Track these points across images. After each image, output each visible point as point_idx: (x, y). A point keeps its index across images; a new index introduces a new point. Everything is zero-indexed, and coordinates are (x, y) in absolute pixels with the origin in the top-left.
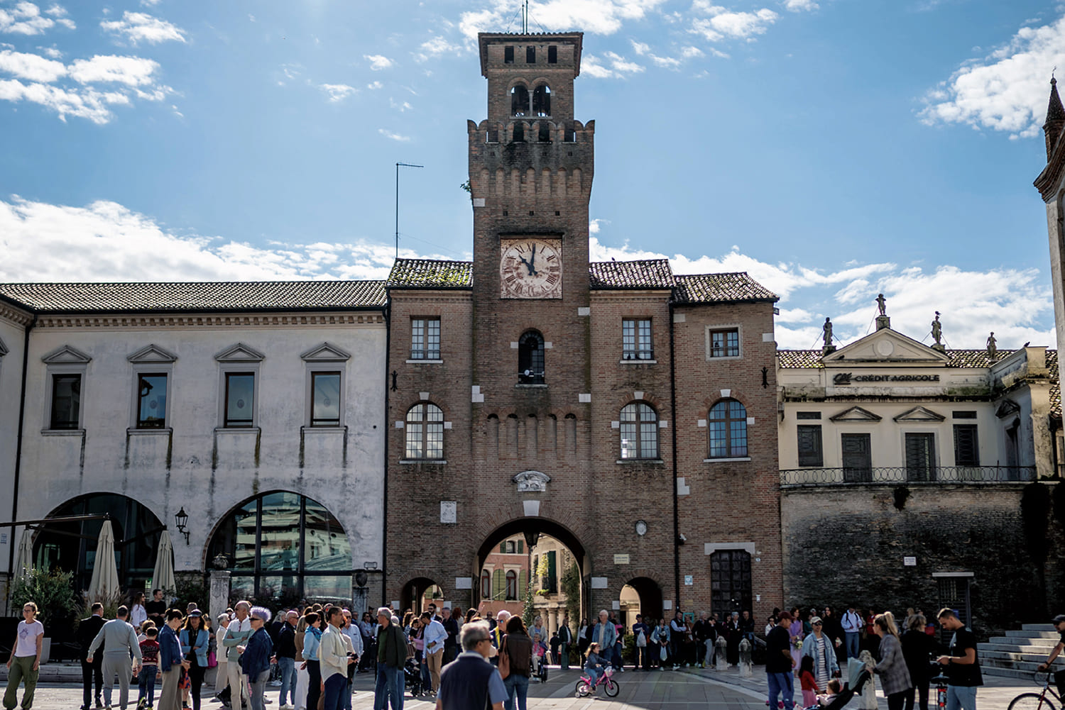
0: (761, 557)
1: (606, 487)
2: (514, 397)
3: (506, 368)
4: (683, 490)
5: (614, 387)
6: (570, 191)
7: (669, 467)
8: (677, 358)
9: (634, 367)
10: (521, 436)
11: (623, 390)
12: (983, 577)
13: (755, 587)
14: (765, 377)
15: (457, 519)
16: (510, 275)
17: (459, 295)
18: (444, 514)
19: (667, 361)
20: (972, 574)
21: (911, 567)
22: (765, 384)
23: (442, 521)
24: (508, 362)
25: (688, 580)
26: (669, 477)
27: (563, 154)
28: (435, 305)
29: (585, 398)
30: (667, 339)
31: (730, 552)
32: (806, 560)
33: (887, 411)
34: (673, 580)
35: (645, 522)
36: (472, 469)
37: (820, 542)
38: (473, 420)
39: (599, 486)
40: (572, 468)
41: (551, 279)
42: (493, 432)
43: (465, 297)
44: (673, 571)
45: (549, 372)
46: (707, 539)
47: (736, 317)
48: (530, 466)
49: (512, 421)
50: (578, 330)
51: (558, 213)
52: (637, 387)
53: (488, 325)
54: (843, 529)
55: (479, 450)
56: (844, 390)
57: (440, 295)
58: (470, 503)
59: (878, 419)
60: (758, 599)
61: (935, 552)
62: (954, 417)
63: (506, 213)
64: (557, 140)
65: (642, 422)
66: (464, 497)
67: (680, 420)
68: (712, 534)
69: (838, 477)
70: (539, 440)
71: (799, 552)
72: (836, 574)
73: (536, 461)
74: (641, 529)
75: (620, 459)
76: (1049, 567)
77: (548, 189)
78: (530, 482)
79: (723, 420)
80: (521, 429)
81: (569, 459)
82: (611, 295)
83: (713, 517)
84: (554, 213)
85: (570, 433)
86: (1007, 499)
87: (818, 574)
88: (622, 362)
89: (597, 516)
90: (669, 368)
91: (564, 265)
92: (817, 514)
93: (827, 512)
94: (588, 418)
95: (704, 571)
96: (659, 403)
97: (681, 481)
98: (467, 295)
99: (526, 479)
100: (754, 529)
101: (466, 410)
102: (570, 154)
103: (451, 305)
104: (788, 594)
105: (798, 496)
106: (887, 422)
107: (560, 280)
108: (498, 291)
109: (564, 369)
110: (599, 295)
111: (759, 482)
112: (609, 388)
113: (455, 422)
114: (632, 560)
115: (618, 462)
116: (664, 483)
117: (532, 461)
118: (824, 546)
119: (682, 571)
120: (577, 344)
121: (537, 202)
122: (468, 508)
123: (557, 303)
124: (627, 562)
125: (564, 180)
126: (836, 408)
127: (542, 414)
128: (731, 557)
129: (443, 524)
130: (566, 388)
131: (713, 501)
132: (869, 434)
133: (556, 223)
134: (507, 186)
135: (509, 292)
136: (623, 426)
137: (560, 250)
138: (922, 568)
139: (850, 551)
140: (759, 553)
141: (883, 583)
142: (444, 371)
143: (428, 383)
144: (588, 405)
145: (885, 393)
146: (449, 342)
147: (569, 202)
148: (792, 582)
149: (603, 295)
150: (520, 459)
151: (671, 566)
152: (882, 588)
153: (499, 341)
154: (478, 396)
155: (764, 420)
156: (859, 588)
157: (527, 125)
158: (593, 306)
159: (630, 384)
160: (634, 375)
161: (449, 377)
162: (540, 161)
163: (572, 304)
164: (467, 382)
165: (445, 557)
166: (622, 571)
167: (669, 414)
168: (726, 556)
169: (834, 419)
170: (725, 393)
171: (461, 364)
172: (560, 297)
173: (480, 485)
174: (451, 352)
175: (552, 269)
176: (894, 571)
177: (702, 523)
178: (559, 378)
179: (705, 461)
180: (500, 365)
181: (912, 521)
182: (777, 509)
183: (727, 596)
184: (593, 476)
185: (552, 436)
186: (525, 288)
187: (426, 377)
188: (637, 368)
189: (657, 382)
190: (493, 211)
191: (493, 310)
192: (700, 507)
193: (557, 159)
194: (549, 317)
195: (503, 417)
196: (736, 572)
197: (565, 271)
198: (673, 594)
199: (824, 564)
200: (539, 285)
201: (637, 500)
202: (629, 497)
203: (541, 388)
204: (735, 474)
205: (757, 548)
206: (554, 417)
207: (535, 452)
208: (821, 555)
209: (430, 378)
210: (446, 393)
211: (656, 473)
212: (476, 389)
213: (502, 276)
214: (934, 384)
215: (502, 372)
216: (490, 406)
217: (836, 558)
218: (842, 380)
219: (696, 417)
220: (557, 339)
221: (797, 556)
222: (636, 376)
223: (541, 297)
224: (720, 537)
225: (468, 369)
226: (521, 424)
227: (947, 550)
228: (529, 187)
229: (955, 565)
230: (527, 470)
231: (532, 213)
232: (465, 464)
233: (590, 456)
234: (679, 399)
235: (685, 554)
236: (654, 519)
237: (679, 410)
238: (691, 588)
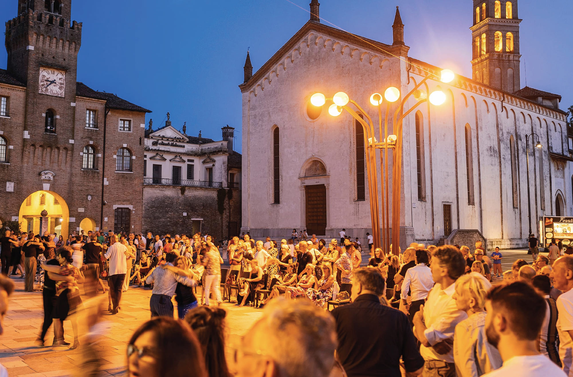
0: (135, 211)
1: (77, 179)
2: (42, 138)
3: (40, 125)
4: (106, 183)
5: (82, 138)
6: (70, 51)
7: (101, 173)
8: (107, 129)
9: (90, 131)
10: (44, 155)
11: (85, 140)
12: (206, 220)
13: (132, 222)
14: (140, 141)
15: (14, 190)
16: (43, 83)
17: (20, 88)
18: (8, 187)
19: (103, 130)
20: (202, 219)
21: (185, 216)
22: (140, 143)
23: (7, 191)
24: (41, 122)
25: (106, 219)
26: (101, 177)
27: (69, 34)
28: (8, 91)
29: (71, 141)
30: (103, 121)
31: (122, 208)
32: (150, 212)
33: (168, 157)
34: (100, 219)
35: (91, 195)
36: (22, 168)
37: (156, 206)
38: (24, 146)
39: (74, 179)
40: (64, 171)
41: (60, 88)
42: (31, 152)
43: (22, 90)
44: (100, 215)
45: (58, 128)
46: (114, 203)
47: (131, 116)
48: (47, 169)
49: (40, 149)
50: (70, 112)
51: (64, 60)
52: (91, 139)
53: (33, 104)
54: (164, 202)
55: (25, 160)
56: (155, 147)
57: (11, 87)
58: (20, 183)
59: (165, 160)
60: (133, 227)
61: (192, 211)
62: (188, 161)
63: (43, 55)
64: (67, 27)
65: (90, 154)
66: (18, 180)
67: (106, 154)
68: (116, 201)
69: (151, 181)
70: (52, 157)
71: (148, 209)
72: (161, 218)
73: (49, 167)
74: (89, 198)
75: (83, 168)
76: (224, 217)
77: (61, 48)
78: (47, 175)
79: (121, 156)
80: (45, 152)
81: (63, 167)
82: (83, 99)
83: (117, 195)
84: (63, 59)
85: (64, 156)
86: (213, 193)
87: (155, 218)
88: (86, 128)
89: (73, 191)
90: (103, 133)
91: (66, 83)
92: (155, 196)
93: (159, 195)
94: (72, 150)
95: (112, 216)
96: (99, 146)
97: (105, 179)
98: (23, 89)
99: (46, 174)
100: (132, 200)
101: (20, 141)
102: (72, 35)
103: (16, 92)
104: (144, 225)
105: (149, 188)
106: (168, 161)
107: (64, 89)
108: (38, 90)
109: (64, 128)
110: (79, 98)
111: (136, 182)
112: (80, 138)
113: (15, 146)
114: (85, 210)
115: (82, 170)
116: (99, 179)
117: (47, 167)
118: (157, 208)
119: (104, 215)
120: (70, 118)
121: (56, 53)
122: (19, 185)
123: (63, 99)
124: (83, 211)
125: (68, 46)
126: (153, 154)
127: (54, 147)
128: (122, 211)
129: (7, 192)
130: (64, 137)
131: (118, 188)
132: (161, 165)
133: (64, 64)
134: (44, 43)
135: (42, 91)
136: (84, 154)
137: (64, 76)
138: (188, 217)
139: (166, 210)
140: (134, 209)
141: (176, 222)
142: (11, 122)
143: (3, 127)
144: (73, 144)
145: (168, 150)
146: (14, 109)
147: (70, 56)
148: (145, 221)
149: (80, 98)
150: (42, 165)
151: (100, 214)
152: (176, 224)
153: (37, 112)
154: (27, 135)
155: (139, 158)
156: (169, 224)
157: (55, 18)
158: (76, 102)
159: (88, 137)
160: (90, 133)
161: (13, 125)
162: (60, 35)
163: (68, 100)
164: (21, 129)
165: (7, 207)
166: (81, 215)
167: (102, 152)
168: (120, 210)
169: (151, 158)
170: (125, 145)
171: (19, 120)
172: (64, 96)
173: (25, 175)
174: (14, 114)
175: (61, 84)
176: (180, 217)
177: (112, 197)
178: (62, 131)
179: (115, 172)
180: (37, 123)
181: (186, 199)
182: (142, 193)
183: (119, 226)
184: (71, 175)
185: (56, 156)
186: (49, 90)
187: (2, 124)
188: (91, 131)
189: (98, 138)
190: (38, 53)
191: (35, 98)
192: (112, 190)
193: (66, 36)
194: (59, 105)
195: (37, 146)
196: (124, 216)
197: (66, 86)
198: (100, 225)
199: (157, 214)
200: (55, 90)
201: (88, 186)
202: (85, 184)
203: (54, 135)
204: (127, 178)
205: (133, 208)
206: (58, 148)
207: (49, 163)
208: (156, 211)
209: (4, 125)
210: (11, 132)
211: (96, 176)
212: (26, 133)
213: (40, 83)
214: (183, 148)
215: (38, 126)
216: (32, 141)
217: (161, 212)
218: (155, 144)
219: (113, 154)
220: (62, 115)
221: (147, 211)
222: (91, 134)
223: (56, 95)
224: (120, 203)
225: (21, 122)
226: (45, 150)
227: (196, 211)
228: (54, 46)
229: (198, 216)
230: (45, 170)
231: (54, 57)
232: (18, 165)
233: (71, 166)
234: (106, 146)
235: (105, 209)
236: (95, 194)
237: (106, 150)
238: (107, 222)
